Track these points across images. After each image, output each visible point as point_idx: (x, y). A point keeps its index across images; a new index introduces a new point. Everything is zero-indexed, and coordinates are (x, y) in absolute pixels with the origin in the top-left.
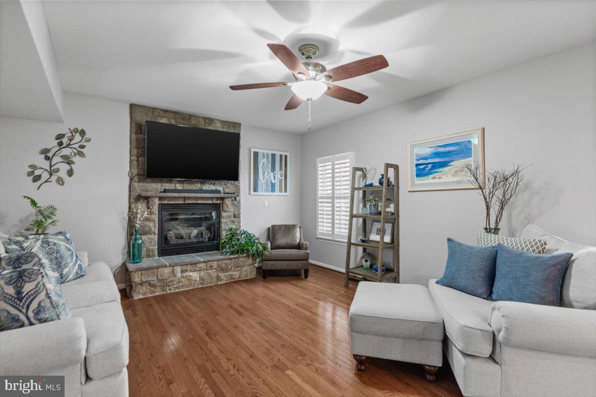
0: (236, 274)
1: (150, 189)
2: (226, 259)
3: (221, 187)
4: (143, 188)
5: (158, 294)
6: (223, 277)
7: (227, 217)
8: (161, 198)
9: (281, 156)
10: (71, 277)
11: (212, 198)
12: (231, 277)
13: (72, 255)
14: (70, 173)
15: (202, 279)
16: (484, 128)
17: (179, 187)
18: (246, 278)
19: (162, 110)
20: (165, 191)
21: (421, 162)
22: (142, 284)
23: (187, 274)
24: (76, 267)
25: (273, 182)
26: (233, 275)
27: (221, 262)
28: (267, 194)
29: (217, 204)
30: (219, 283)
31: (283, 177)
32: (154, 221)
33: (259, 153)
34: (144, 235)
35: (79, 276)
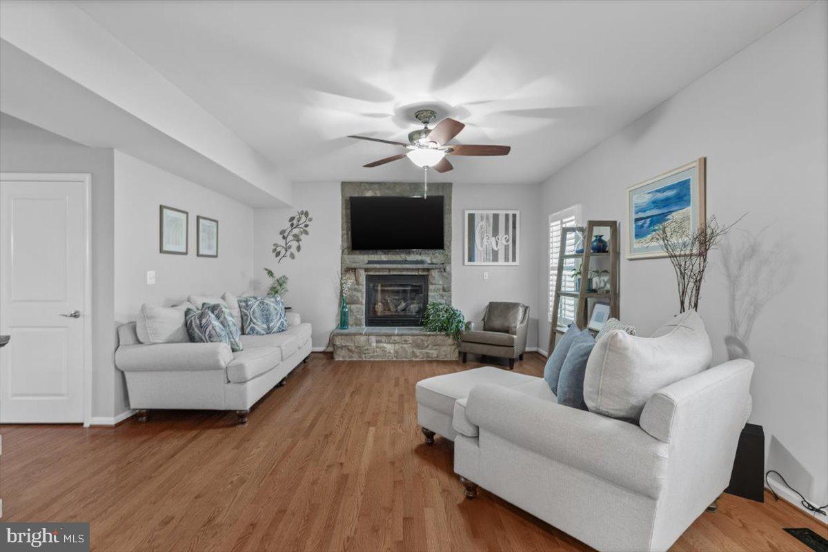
0: (433, 353)
1: (358, 261)
2: (422, 335)
3: (427, 257)
4: (352, 260)
5: (355, 359)
6: (418, 354)
7: (435, 291)
8: (366, 270)
9: (507, 216)
10: (275, 330)
11: (418, 269)
12: (428, 355)
13: (277, 314)
14: (299, 248)
15: (396, 352)
16: (705, 159)
17: (384, 258)
18: (445, 359)
19: (367, 183)
20: (369, 262)
21: (641, 215)
22: (342, 347)
23: (382, 345)
24: (279, 323)
25: (495, 249)
26: (429, 353)
27: (416, 337)
28: (486, 264)
29: (424, 275)
30: (414, 359)
31: (510, 242)
32: (361, 291)
33: (476, 216)
34: (353, 304)
35: (281, 330)
